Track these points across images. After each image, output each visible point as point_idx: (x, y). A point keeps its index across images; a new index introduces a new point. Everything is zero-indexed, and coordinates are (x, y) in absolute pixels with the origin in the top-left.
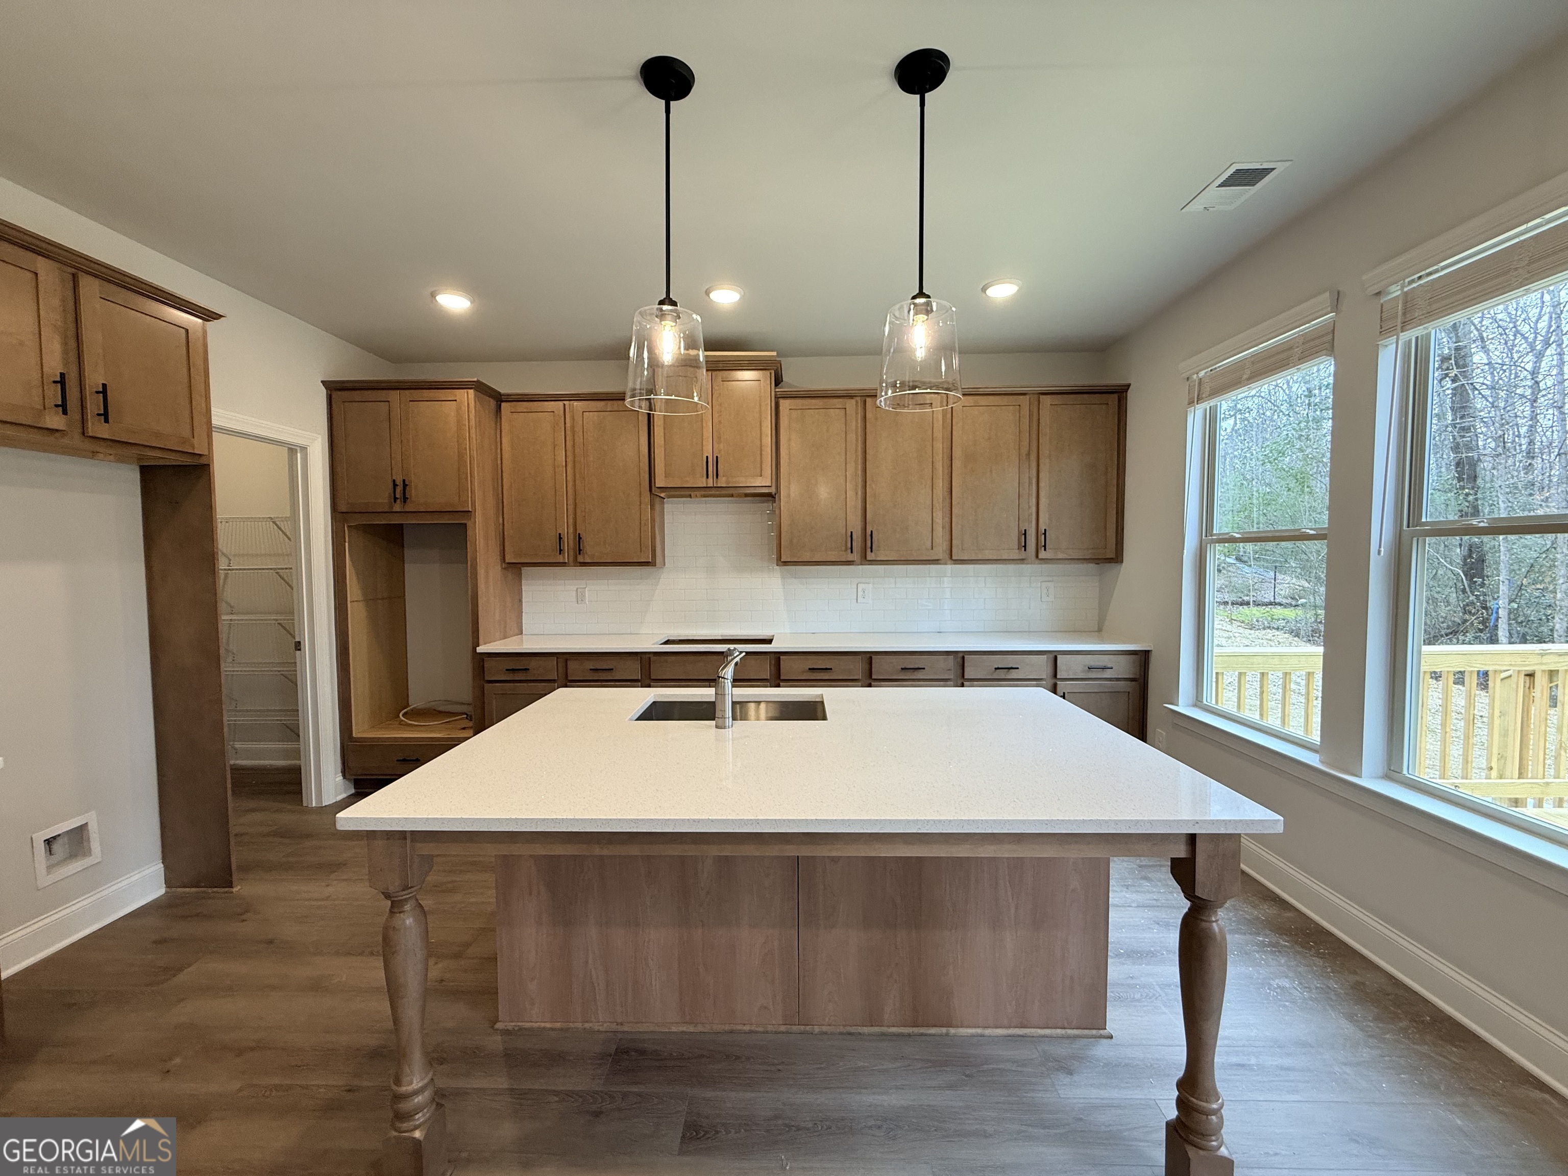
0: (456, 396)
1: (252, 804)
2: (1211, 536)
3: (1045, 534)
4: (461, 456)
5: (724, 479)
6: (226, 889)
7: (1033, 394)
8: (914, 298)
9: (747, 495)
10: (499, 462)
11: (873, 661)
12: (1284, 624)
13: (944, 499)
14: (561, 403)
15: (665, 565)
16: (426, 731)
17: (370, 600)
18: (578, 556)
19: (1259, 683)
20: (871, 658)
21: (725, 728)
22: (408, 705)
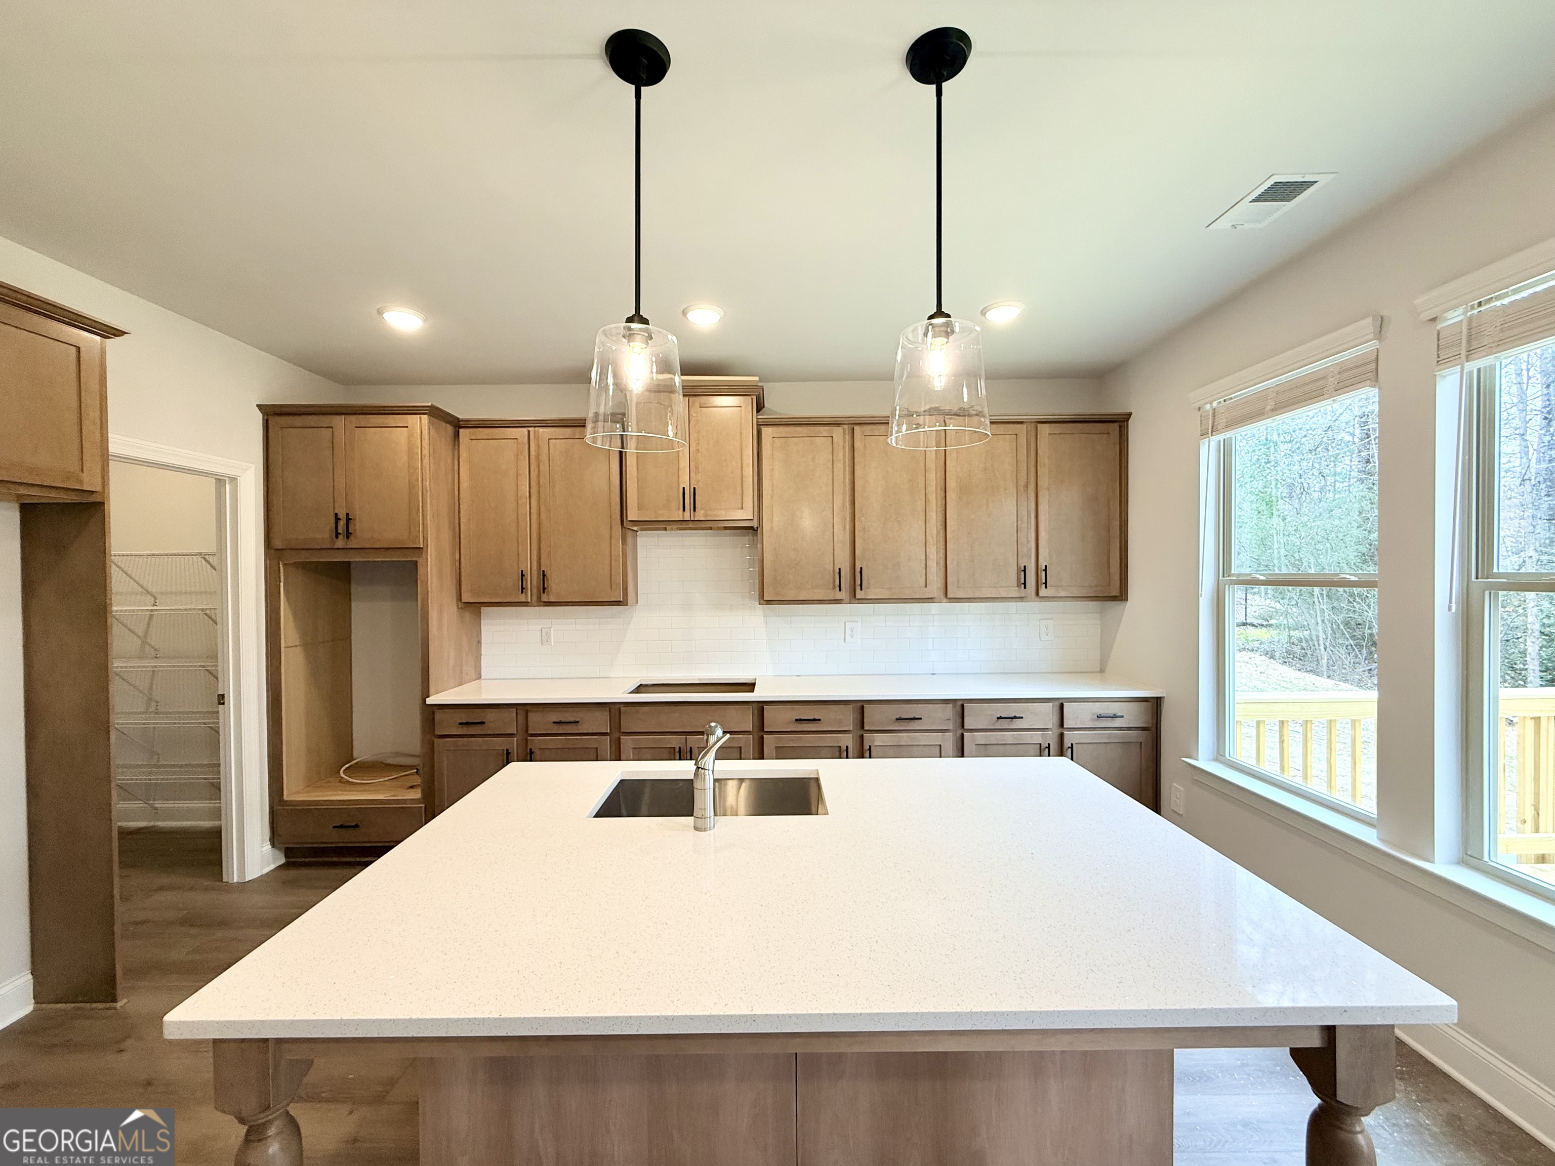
0: (407, 423)
1: (165, 880)
2: (1229, 576)
3: (1045, 570)
4: (412, 487)
5: (702, 512)
6: (108, 1005)
7: (1031, 422)
8: (931, 317)
9: (726, 528)
10: (457, 493)
11: (865, 709)
12: (1258, 646)
13: (938, 533)
14: (525, 430)
15: (637, 602)
16: (370, 792)
17: (309, 645)
18: (543, 595)
19: (1278, 733)
20: (863, 707)
21: (705, 830)
22: (351, 758)
